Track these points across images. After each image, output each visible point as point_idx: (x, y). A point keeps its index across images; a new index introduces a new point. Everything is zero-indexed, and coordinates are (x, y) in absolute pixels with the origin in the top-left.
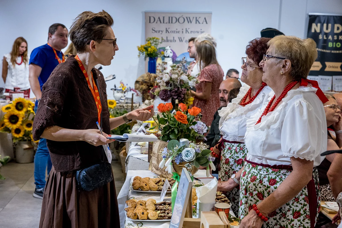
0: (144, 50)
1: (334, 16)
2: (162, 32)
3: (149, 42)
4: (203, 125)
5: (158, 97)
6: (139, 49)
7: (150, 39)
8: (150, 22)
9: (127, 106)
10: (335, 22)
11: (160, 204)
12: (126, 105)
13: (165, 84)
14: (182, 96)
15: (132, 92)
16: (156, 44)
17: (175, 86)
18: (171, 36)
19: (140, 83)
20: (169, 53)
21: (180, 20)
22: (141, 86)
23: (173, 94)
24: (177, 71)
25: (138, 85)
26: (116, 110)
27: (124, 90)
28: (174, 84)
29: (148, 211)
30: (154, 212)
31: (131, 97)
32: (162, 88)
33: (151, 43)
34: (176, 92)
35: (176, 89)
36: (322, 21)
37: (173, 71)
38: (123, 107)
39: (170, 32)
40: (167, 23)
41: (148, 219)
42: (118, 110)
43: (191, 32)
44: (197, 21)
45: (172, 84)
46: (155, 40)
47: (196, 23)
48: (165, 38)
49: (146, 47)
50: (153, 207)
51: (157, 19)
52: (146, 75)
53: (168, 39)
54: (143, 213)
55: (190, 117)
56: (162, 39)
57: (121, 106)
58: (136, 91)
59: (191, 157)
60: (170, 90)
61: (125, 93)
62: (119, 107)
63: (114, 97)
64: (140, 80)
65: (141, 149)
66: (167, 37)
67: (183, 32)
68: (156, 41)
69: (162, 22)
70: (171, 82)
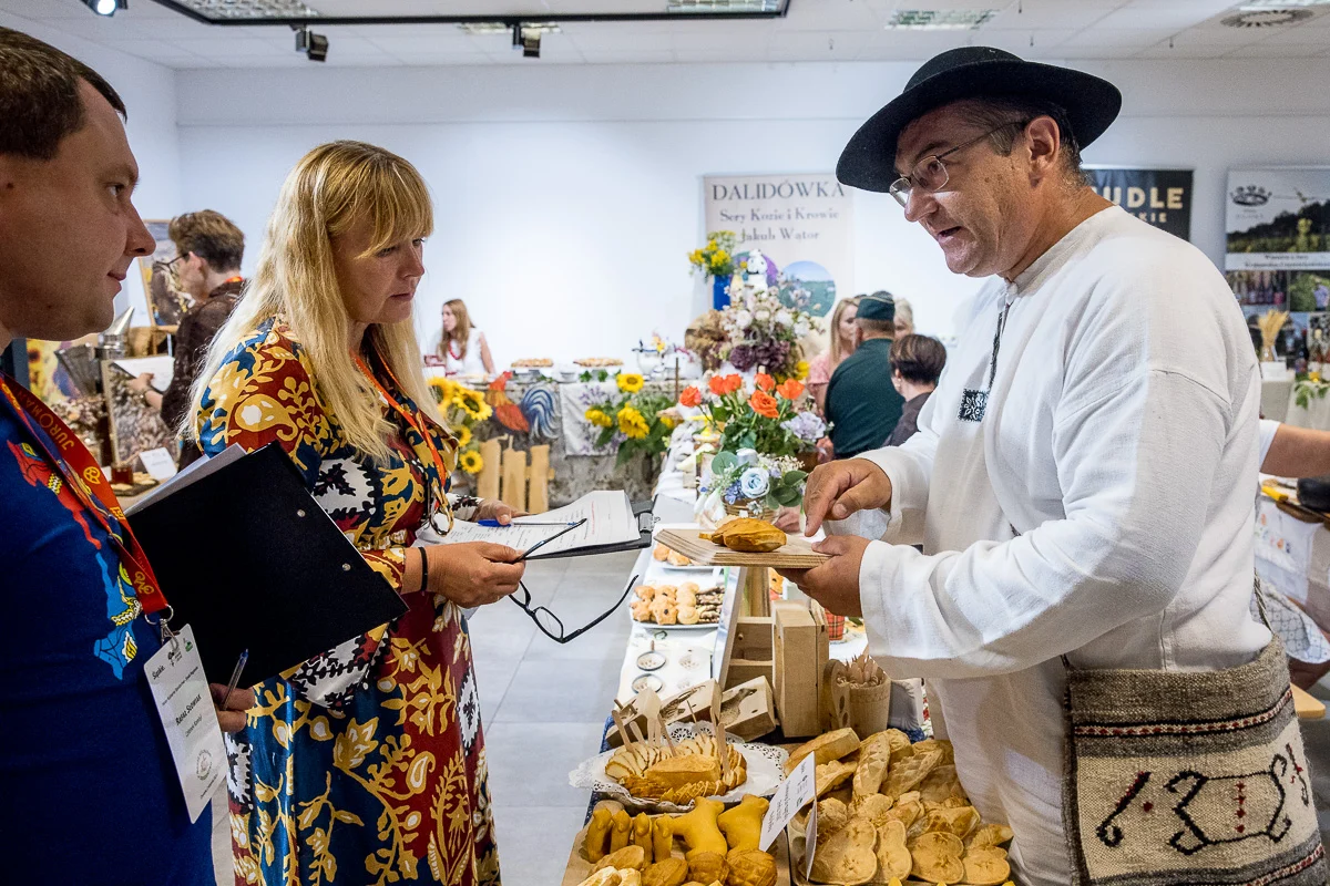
0: (703, 260)
1: (1125, 171)
2: (743, 217)
3: (714, 242)
4: (815, 421)
5: (728, 363)
6: (691, 259)
7: (717, 235)
8: (715, 197)
9: (668, 387)
10: (1129, 184)
11: (709, 593)
12: (666, 383)
13: (742, 334)
14: (781, 358)
15: (680, 355)
16: (729, 246)
17: (765, 336)
18: (763, 227)
19: (696, 333)
20: (757, 264)
21: (781, 190)
22: (698, 341)
23: (761, 355)
24: (767, 304)
25: (691, 338)
26: (645, 394)
27: (662, 352)
28: (762, 332)
29: (677, 607)
30: (692, 609)
31: (674, 366)
32: (736, 343)
33: (717, 245)
34: (767, 350)
35: (767, 345)
36: (1101, 182)
37: (758, 304)
38: (660, 388)
39: (760, 217)
40: (753, 198)
41: (678, 622)
42: (648, 395)
43: (808, 215)
44: (820, 189)
45: (758, 333)
46: (726, 237)
47: (819, 195)
48: (749, 232)
49: (706, 252)
50: (692, 599)
51: (730, 190)
52: (709, 316)
53: (758, 233)
54: (666, 612)
55: (783, 404)
56: (744, 235)
57: (654, 387)
58: (688, 351)
59: (761, 487)
60: (754, 347)
61: (663, 356)
62: (650, 389)
63: (640, 366)
64: (697, 326)
65: (683, 478)
66: (755, 230)
67: (789, 217)
68: (728, 240)
69: (742, 195)
70: (756, 329)
